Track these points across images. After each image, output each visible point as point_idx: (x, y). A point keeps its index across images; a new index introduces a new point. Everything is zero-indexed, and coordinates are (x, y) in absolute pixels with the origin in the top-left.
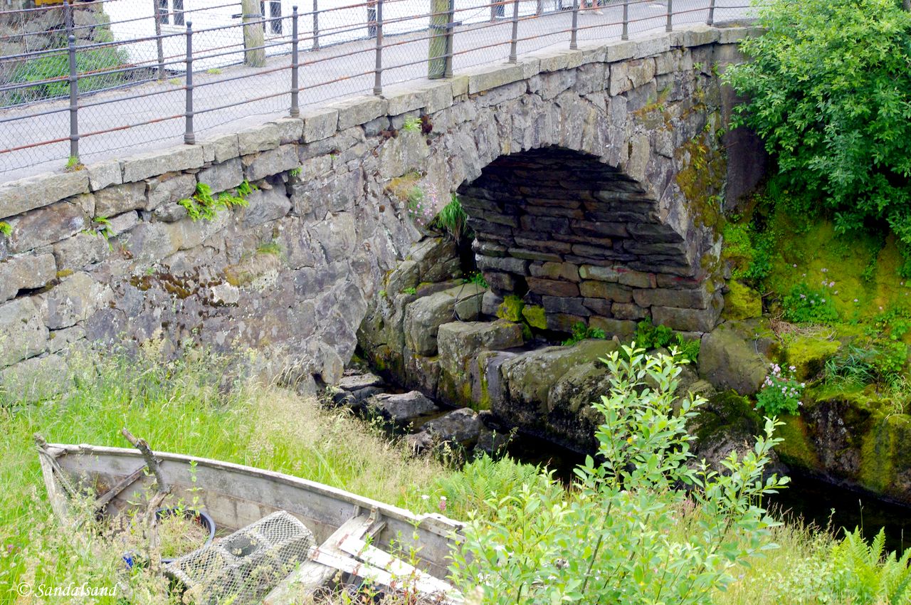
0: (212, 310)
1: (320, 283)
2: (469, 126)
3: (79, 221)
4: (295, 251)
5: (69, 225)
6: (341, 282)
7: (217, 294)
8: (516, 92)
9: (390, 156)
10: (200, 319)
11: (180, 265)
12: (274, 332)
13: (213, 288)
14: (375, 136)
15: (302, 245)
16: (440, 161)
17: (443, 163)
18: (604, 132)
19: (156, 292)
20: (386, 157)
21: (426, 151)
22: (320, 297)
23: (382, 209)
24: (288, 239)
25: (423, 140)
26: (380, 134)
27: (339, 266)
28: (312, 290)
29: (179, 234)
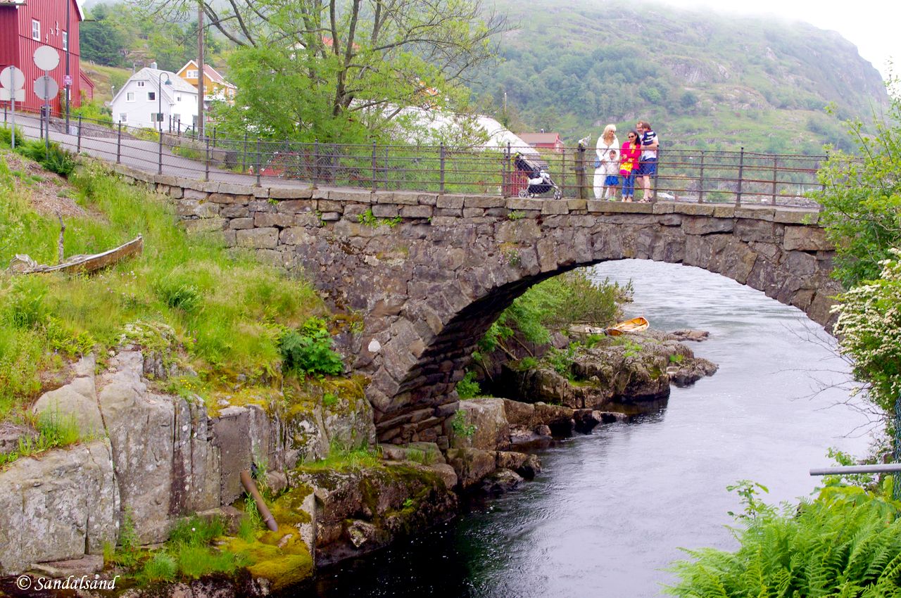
0: (362, 265)
1: (433, 277)
2: (586, 231)
3: (308, 209)
4: (419, 256)
5: (303, 209)
6: (449, 282)
7: (367, 259)
8: (645, 221)
9: (506, 229)
10: (355, 266)
11: (356, 242)
12: (397, 288)
13: (367, 256)
14: (496, 216)
15: (425, 254)
16: (549, 243)
17: (551, 245)
18: (768, 274)
19: (336, 246)
20: (502, 229)
21: (539, 235)
22: (433, 284)
23: (490, 255)
24: (417, 249)
25: (537, 229)
26: (501, 216)
27: (448, 273)
28: (427, 278)
29: (358, 229)
